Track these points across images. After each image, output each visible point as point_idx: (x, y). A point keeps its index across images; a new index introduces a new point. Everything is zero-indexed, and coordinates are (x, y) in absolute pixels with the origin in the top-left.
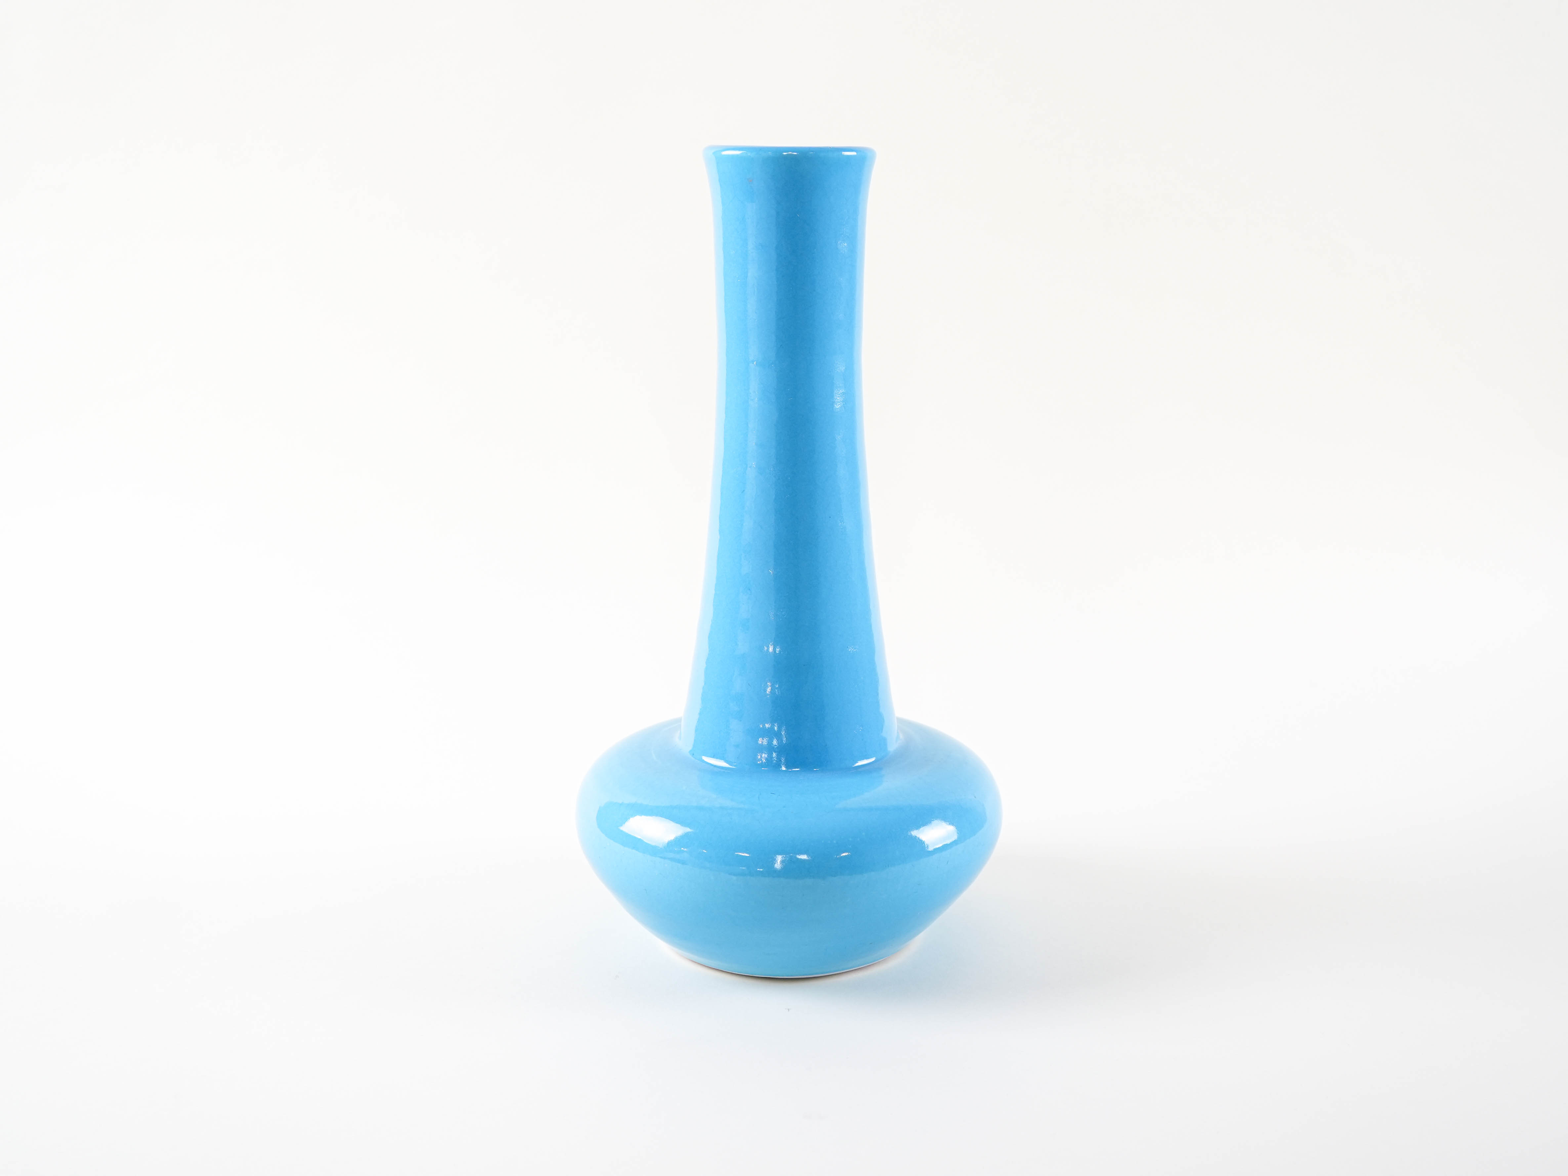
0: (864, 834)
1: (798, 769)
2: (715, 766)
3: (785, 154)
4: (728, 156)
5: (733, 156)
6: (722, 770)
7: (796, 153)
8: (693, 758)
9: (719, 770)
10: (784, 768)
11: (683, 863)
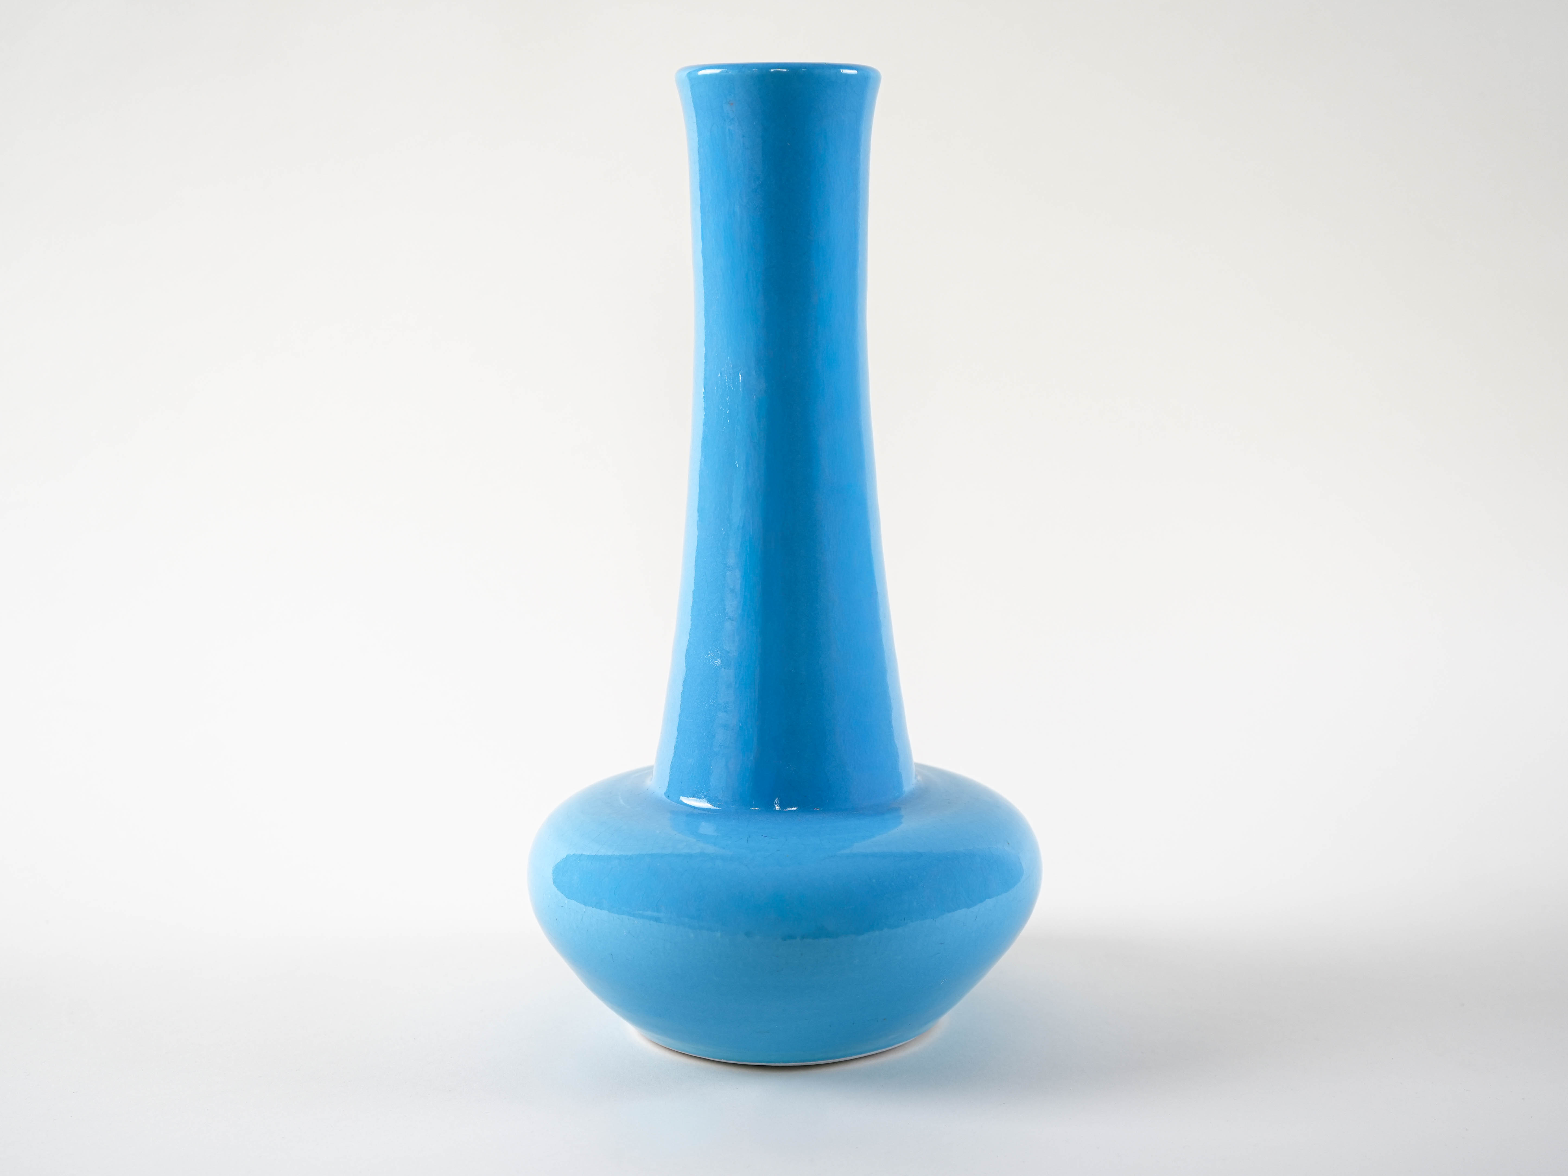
0: (874, 881)
1: (795, 809)
2: (695, 808)
3: (772, 70)
4: (705, 77)
5: (711, 76)
6: (704, 812)
7: (785, 70)
8: (669, 800)
9: (702, 812)
10: (777, 808)
11: (657, 920)
